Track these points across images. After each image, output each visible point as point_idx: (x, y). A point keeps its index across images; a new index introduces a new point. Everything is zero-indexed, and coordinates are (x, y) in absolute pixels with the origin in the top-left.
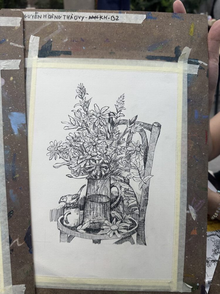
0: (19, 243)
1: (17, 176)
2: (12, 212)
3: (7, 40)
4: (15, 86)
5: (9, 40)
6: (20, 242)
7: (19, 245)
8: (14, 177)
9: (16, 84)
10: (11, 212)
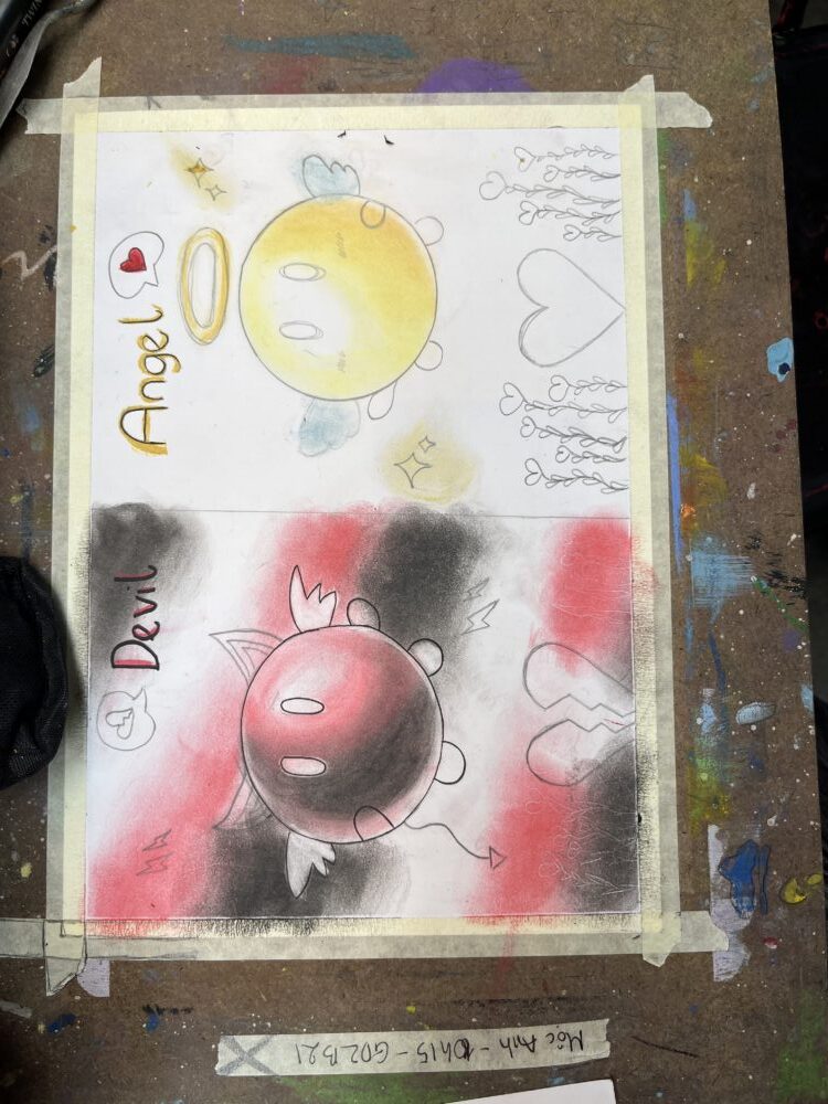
0: (20, 260)
1: (15, 499)
2: (40, 370)
3: (41, 1027)
4: (14, 839)
5: (34, 1028)
6: (16, 266)
7: (21, 255)
8: (27, 493)
9: (11, 848)
10: (44, 372)
